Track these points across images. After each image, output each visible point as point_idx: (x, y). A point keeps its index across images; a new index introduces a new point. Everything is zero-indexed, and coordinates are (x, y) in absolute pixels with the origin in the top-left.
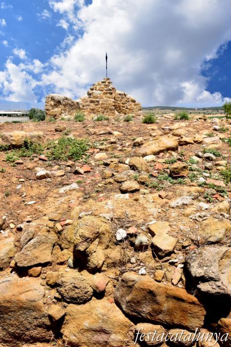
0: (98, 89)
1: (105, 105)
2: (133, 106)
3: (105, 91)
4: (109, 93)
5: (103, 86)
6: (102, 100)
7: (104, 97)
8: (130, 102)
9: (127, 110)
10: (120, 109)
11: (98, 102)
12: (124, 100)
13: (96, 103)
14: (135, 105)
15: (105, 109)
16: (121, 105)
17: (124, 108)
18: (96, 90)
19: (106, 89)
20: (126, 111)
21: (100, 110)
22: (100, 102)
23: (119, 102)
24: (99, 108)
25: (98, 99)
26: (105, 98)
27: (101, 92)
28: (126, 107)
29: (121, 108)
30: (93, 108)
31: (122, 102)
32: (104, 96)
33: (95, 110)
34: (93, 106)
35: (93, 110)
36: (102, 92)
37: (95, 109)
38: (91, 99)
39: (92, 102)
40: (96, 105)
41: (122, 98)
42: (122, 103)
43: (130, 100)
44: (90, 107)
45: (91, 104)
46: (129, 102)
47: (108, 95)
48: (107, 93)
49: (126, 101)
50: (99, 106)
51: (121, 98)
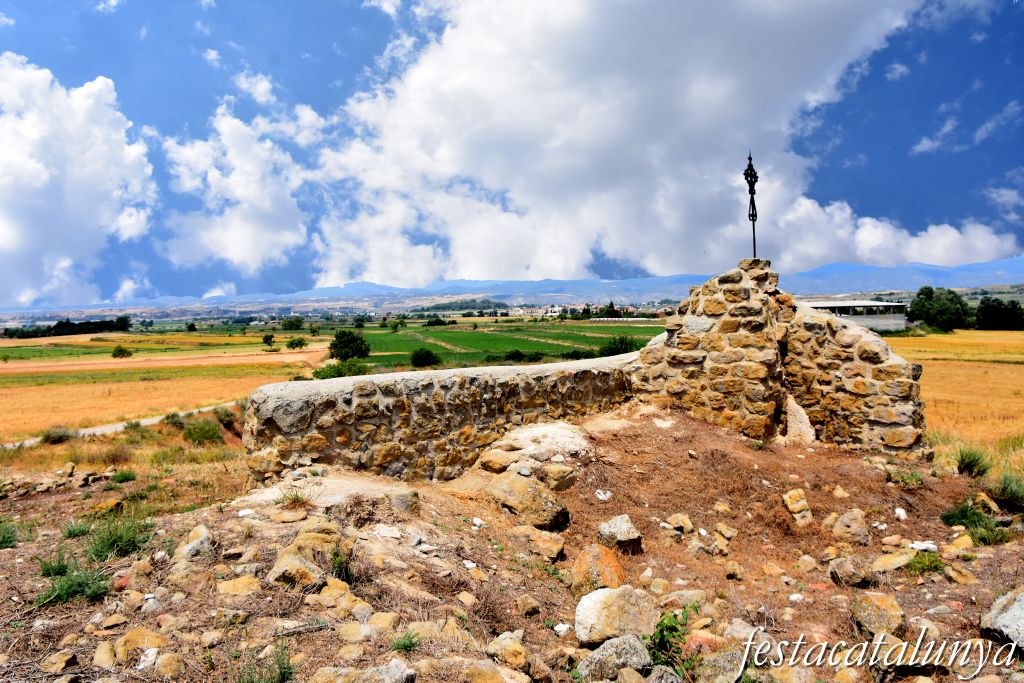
0: (700, 309)
1: (728, 378)
2: (869, 379)
3: (726, 318)
4: (745, 325)
5: (720, 296)
6: (715, 354)
7: (724, 343)
8: (857, 362)
9: (840, 395)
10: (809, 391)
11: (699, 363)
12: (827, 351)
13: (692, 368)
14: (878, 374)
15: (727, 394)
16: (817, 372)
17: (825, 388)
18: (694, 312)
19: (731, 306)
20: (836, 401)
21: (704, 396)
22: (708, 364)
23: (805, 362)
24: (703, 388)
25: (697, 354)
26: (728, 349)
27: (711, 321)
28: (835, 383)
29: (816, 386)
30: (677, 388)
31: (819, 360)
32: (725, 336)
33: (686, 398)
34: (678, 378)
35: (679, 395)
36: (719, 322)
37: (684, 392)
38: (674, 351)
39: (675, 362)
40: (692, 376)
41: (821, 344)
42: (820, 366)
43: (854, 351)
44: (667, 384)
45: (672, 371)
46: (849, 359)
47: (743, 332)
48: (737, 327)
49: (837, 357)
50: (703, 381)
51: (813, 342)
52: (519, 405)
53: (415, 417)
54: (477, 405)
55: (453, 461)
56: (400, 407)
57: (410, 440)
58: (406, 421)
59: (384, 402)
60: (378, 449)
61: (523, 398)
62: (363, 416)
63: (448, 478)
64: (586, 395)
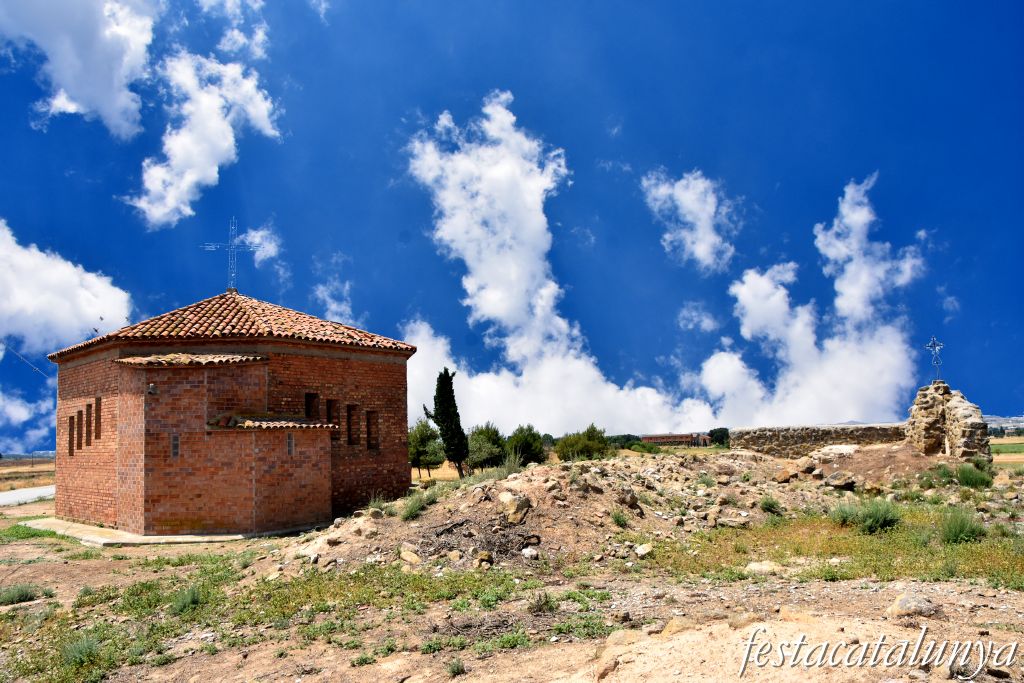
52: (832, 438)
53: (781, 439)
54: (809, 436)
55: (798, 454)
56: (775, 435)
57: (779, 446)
58: (777, 440)
59: (769, 433)
60: (766, 447)
61: (834, 436)
62: (759, 437)
63: (795, 458)
64: (873, 436)
